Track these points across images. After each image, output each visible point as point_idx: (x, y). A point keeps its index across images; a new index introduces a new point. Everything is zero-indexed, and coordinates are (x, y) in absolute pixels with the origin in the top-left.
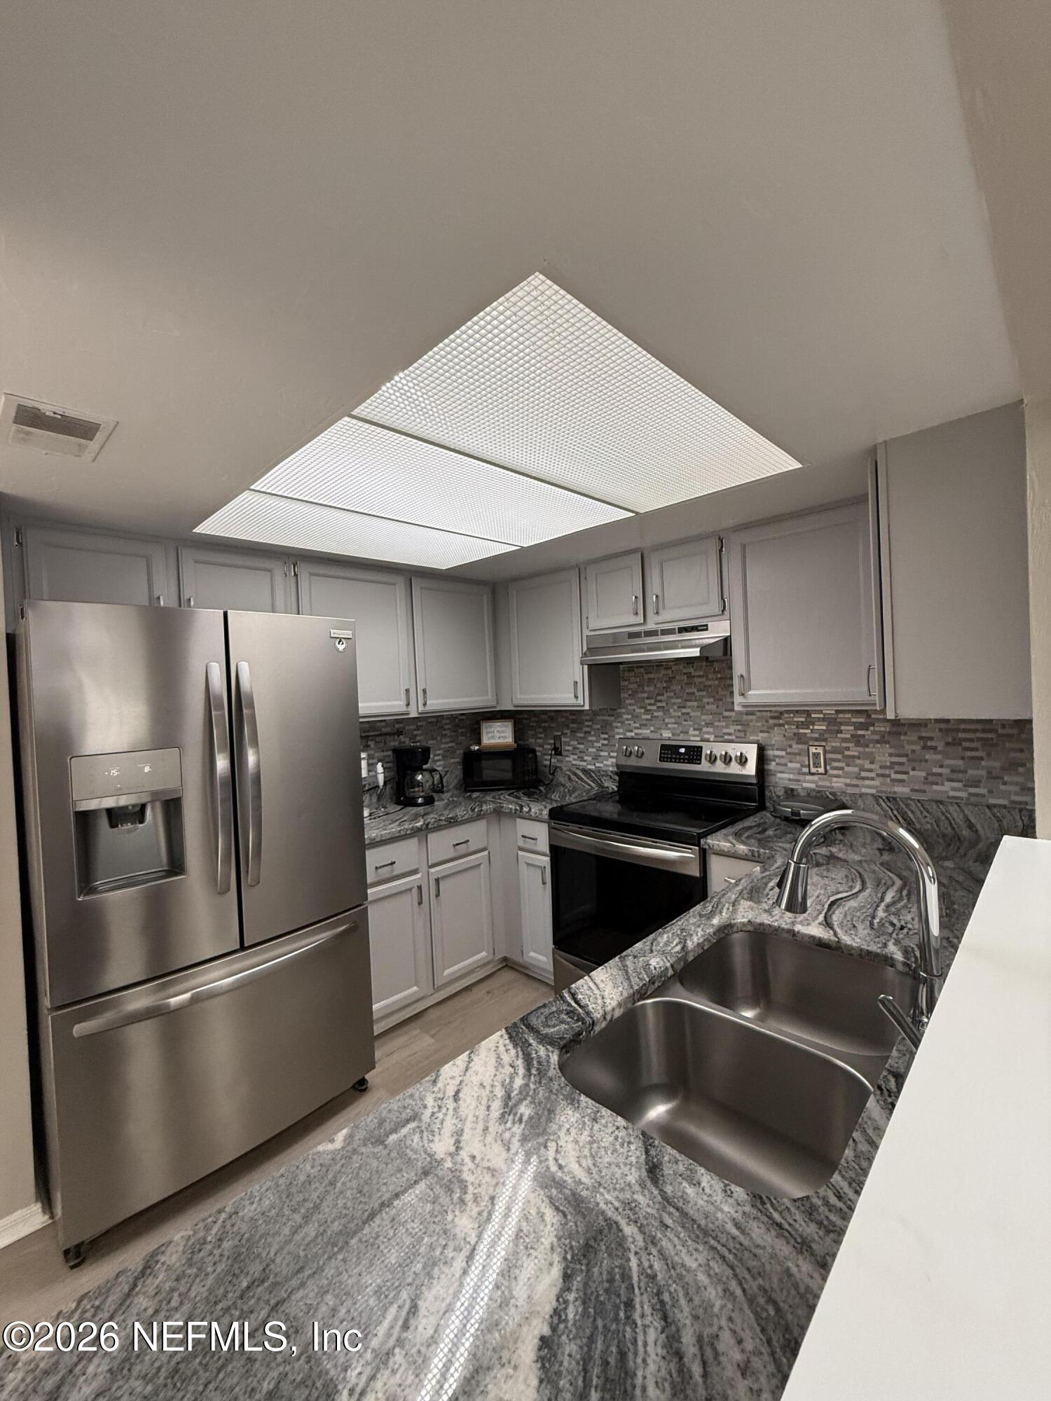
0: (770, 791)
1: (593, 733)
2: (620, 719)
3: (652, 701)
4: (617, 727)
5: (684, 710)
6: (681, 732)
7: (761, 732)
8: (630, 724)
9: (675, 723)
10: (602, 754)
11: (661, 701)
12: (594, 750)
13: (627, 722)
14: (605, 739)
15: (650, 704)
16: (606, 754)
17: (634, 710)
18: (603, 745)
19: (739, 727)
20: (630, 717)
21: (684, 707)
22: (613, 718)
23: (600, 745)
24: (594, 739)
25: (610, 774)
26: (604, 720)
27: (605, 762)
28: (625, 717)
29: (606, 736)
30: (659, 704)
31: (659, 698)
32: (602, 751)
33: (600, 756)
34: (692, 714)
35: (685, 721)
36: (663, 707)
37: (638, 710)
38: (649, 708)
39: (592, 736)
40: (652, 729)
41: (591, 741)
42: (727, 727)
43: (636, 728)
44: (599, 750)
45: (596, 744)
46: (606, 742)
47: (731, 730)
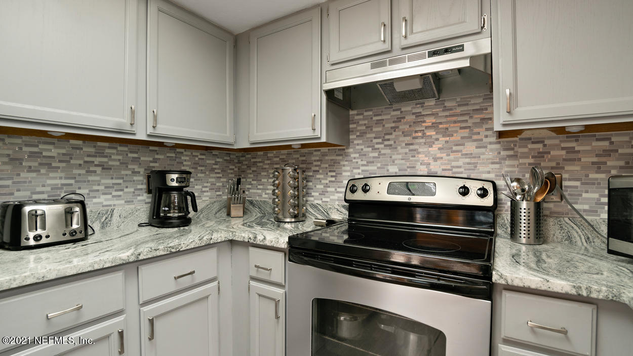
0: (503, 219)
1: (321, 171)
2: (349, 158)
3: (380, 140)
4: (344, 165)
5: (412, 147)
6: (408, 167)
7: (493, 163)
8: (357, 162)
9: (402, 159)
10: (329, 189)
11: (388, 140)
12: (322, 187)
13: (354, 160)
14: (332, 176)
15: (377, 143)
16: (333, 189)
17: (362, 149)
18: (330, 181)
19: (468, 160)
20: (357, 155)
21: (412, 144)
22: (341, 158)
23: (327, 182)
24: (322, 176)
25: (337, 207)
26: (332, 160)
27: (332, 197)
28: (353, 156)
29: (334, 174)
30: (386, 143)
31: (387, 137)
32: (329, 187)
33: (327, 192)
34: (420, 150)
35: (412, 157)
36: (391, 145)
37: (365, 150)
38: (377, 146)
39: (321, 174)
40: (379, 165)
41: (319, 179)
42: (457, 160)
43: (363, 165)
44: (327, 186)
45: (323, 181)
46: (333, 179)
47: (460, 163)
